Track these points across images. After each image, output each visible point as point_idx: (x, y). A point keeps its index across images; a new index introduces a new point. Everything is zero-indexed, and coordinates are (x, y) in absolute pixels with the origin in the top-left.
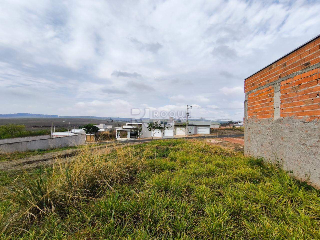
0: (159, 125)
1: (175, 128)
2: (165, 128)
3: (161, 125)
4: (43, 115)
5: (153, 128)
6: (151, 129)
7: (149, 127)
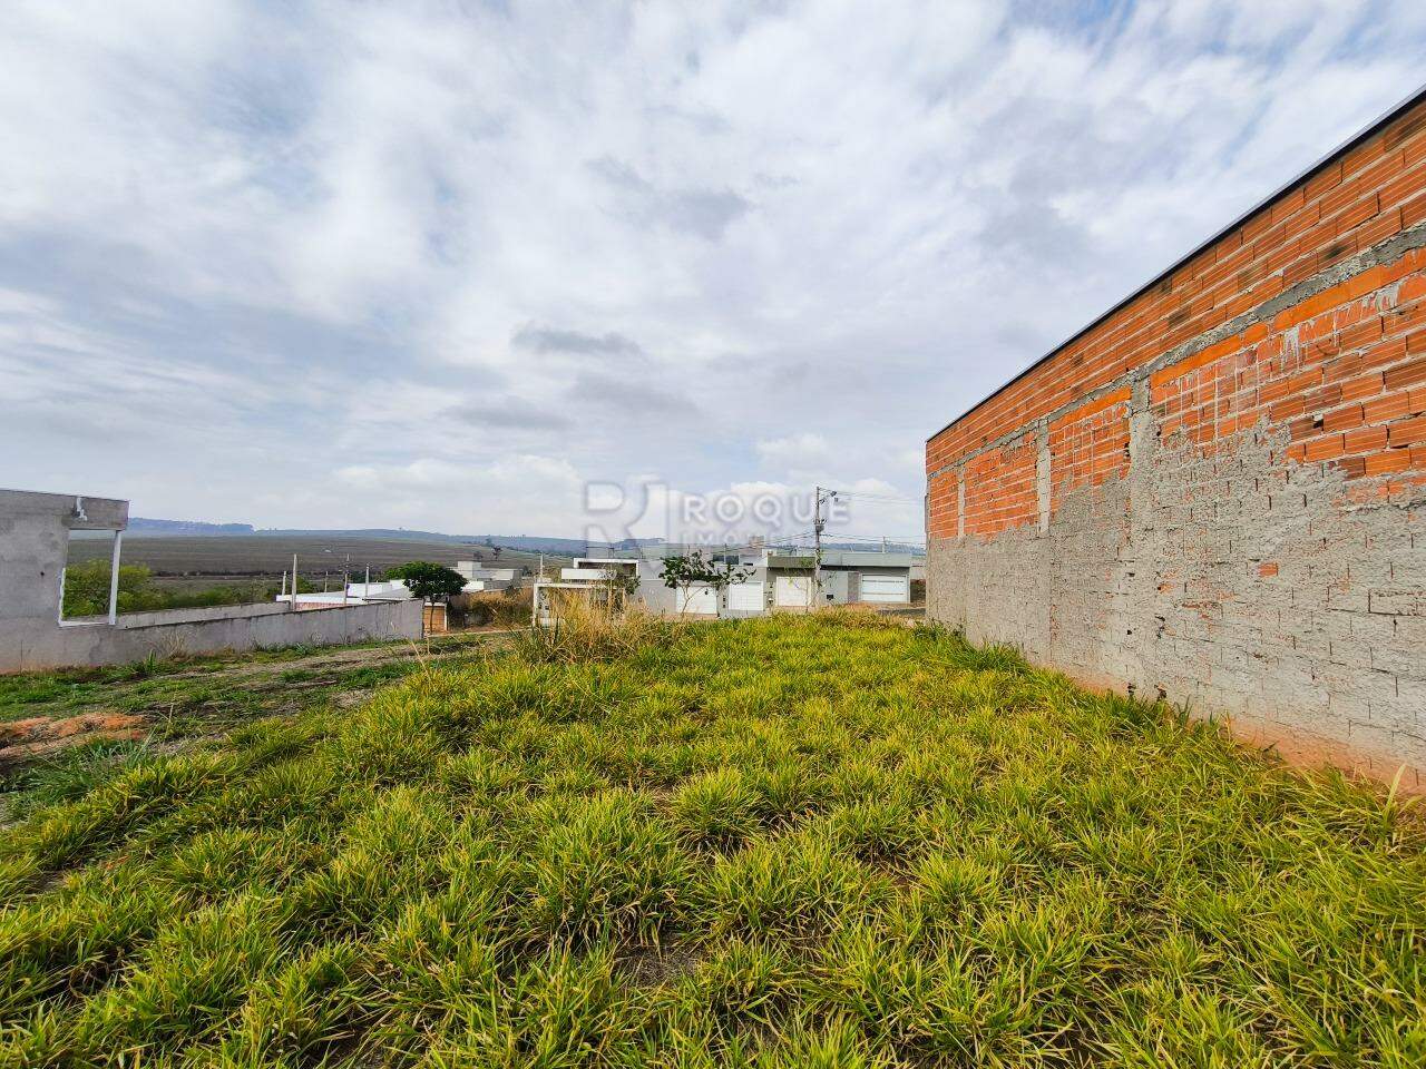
0: (707, 566)
1: (771, 580)
2: (728, 576)
3: (713, 566)
4: (188, 525)
5: (683, 577)
6: (674, 580)
7: (668, 572)
